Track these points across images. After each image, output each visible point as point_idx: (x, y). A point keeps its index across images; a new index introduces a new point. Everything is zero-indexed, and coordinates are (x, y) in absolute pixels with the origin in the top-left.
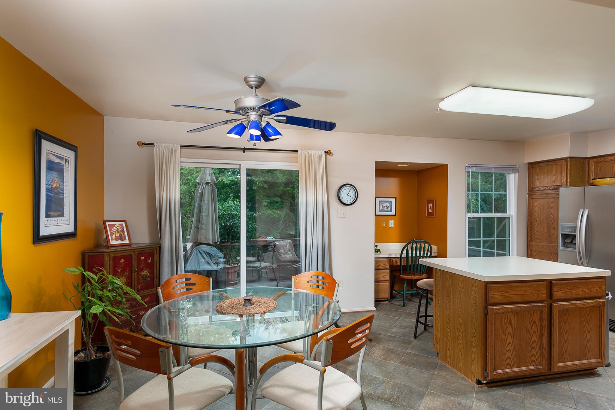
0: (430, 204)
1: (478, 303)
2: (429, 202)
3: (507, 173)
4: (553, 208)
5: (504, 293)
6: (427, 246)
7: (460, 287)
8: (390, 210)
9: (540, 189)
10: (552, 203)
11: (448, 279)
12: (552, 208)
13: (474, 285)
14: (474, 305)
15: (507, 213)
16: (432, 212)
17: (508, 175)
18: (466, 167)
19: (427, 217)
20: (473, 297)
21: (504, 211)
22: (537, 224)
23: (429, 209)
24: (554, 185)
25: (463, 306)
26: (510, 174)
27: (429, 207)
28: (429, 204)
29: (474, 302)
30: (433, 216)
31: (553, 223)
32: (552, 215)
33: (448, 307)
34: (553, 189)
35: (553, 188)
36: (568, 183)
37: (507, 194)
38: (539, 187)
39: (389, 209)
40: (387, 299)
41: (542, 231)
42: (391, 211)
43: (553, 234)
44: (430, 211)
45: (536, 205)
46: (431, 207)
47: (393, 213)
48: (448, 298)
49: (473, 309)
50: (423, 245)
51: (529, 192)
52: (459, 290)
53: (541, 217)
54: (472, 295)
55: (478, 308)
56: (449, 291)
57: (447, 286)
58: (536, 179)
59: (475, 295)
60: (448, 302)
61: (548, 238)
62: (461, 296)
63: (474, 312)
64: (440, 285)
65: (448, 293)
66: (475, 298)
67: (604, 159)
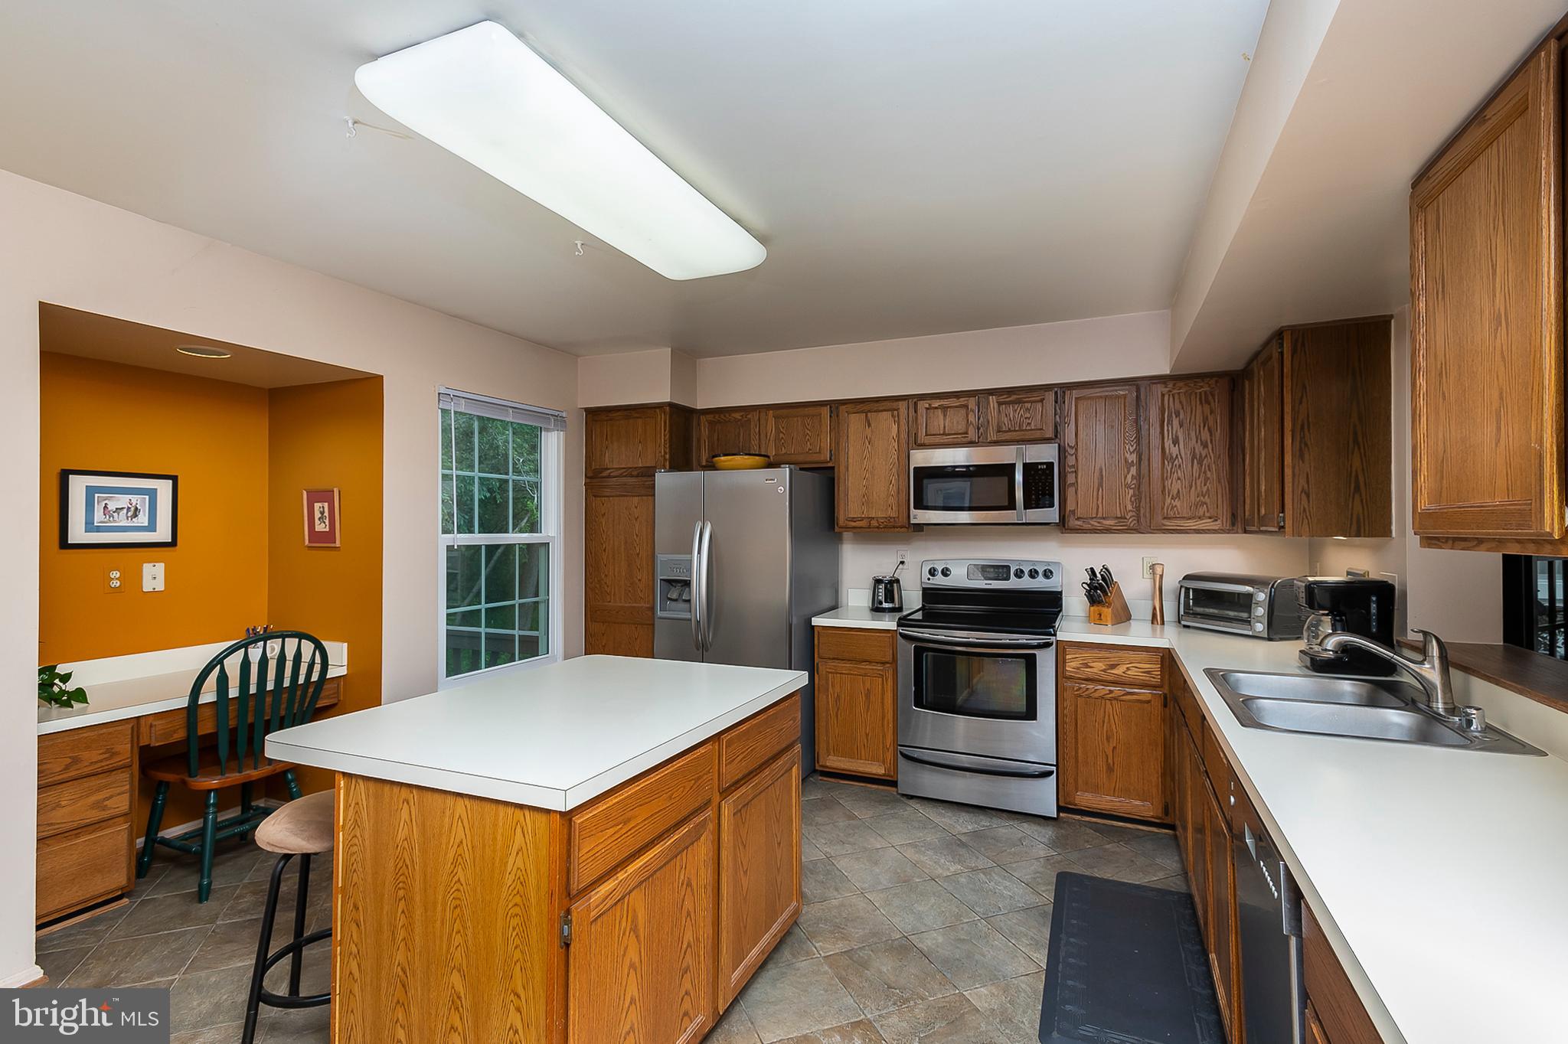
0: (320, 504)
1: (533, 901)
2: (316, 496)
3: (541, 428)
4: (638, 520)
5: (620, 826)
6: (307, 648)
7: (458, 841)
8: (147, 524)
9: (612, 472)
10: (636, 507)
11: (405, 815)
12: (636, 519)
13: (519, 830)
14: (517, 910)
15: (541, 532)
16: (327, 529)
17: (543, 433)
18: (439, 394)
19: (309, 548)
20: (512, 876)
21: (534, 527)
22: (605, 558)
23: (317, 522)
24: (641, 465)
25: (469, 924)
26: (548, 430)
27: (317, 515)
28: (317, 506)
29: (518, 899)
30: (333, 545)
31: (638, 554)
32: (637, 536)
33: (401, 934)
34: (637, 476)
35: (638, 474)
36: (668, 463)
37: (541, 483)
38: (609, 469)
39: (143, 519)
40: (120, 893)
41: (616, 573)
42: (152, 527)
43: (640, 580)
44: (320, 527)
45: (603, 513)
46: (322, 513)
47: (163, 534)
48: (401, 893)
49: (514, 929)
50: (291, 644)
51: (588, 480)
52: (451, 855)
53: (614, 541)
54: (509, 870)
55: (534, 923)
56: (408, 862)
57: (398, 846)
58: (601, 451)
59: (523, 871)
60: (403, 912)
61: (630, 591)
62: (459, 880)
63: (517, 942)
64: (367, 842)
65: (403, 874)
66: (521, 883)
67: (725, 416)
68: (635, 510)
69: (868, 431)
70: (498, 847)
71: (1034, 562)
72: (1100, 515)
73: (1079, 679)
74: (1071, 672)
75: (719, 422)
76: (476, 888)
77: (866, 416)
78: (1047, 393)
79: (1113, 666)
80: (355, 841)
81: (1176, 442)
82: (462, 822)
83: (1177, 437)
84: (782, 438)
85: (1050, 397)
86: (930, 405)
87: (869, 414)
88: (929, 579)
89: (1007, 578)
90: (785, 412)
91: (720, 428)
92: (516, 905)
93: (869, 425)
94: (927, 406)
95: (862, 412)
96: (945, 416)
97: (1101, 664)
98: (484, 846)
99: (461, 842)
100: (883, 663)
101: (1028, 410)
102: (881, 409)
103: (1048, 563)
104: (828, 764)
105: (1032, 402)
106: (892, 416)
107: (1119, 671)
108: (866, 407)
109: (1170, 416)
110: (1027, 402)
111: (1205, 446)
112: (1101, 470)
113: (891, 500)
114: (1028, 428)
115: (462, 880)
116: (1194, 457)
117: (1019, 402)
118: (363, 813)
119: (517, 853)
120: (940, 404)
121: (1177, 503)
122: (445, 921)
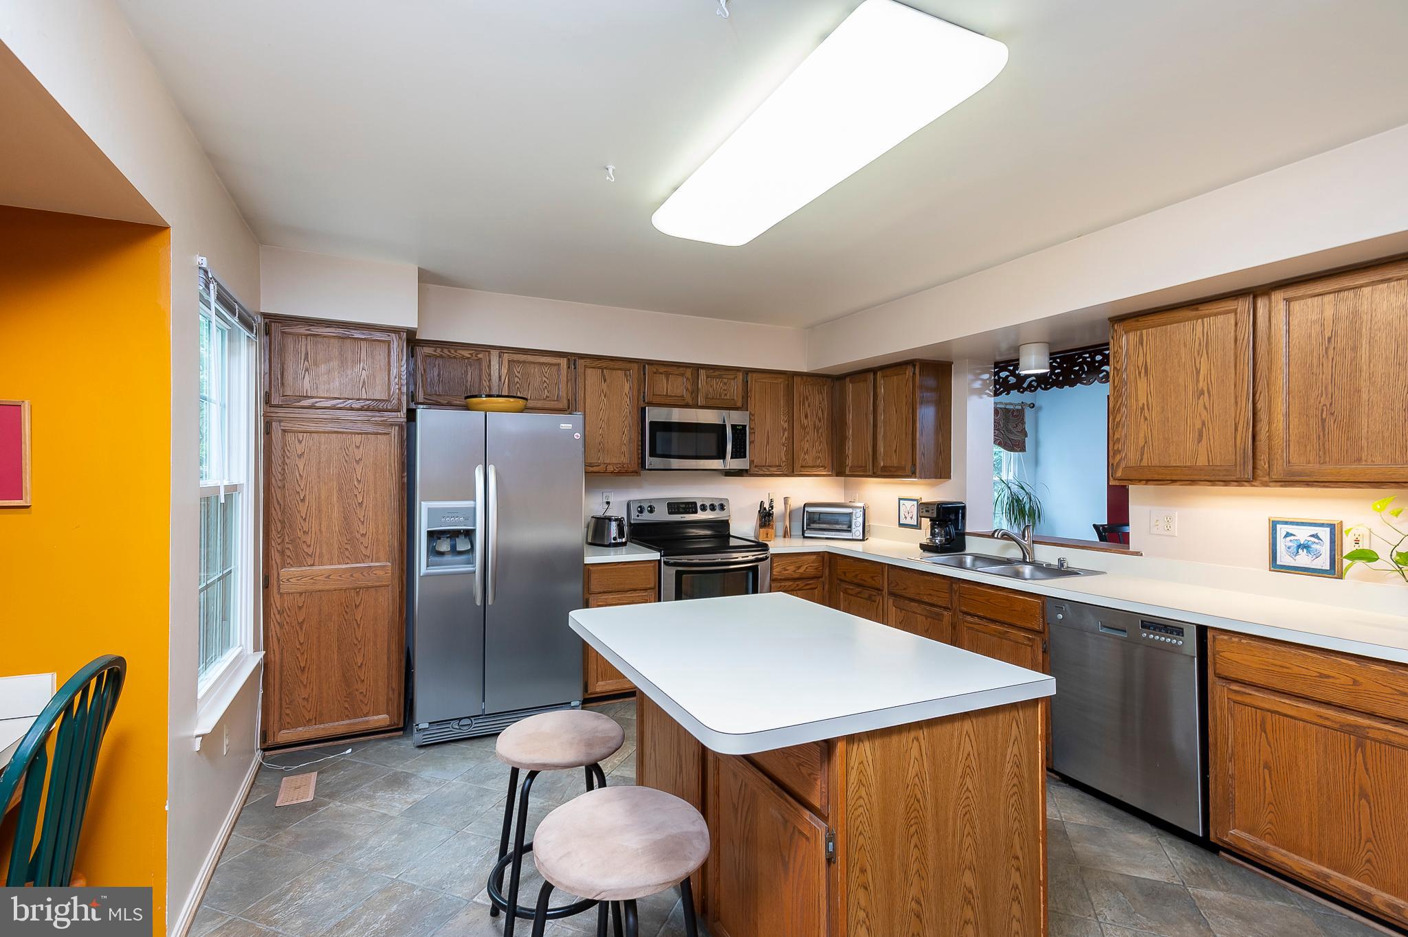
4: (362, 462)
9: (317, 402)
10: (358, 447)
11: (915, 752)
12: (357, 462)
13: (1014, 724)
14: (1015, 789)
18: (200, 269)
20: (1011, 764)
22: (303, 511)
24: (365, 397)
31: (361, 504)
32: (359, 481)
34: (362, 409)
35: (362, 406)
36: (404, 397)
38: (312, 397)
41: (322, 529)
43: (363, 535)
45: (299, 453)
51: (273, 410)
53: (319, 490)
54: (1008, 760)
55: (1027, 794)
56: (919, 796)
57: (908, 785)
58: (296, 373)
59: (1018, 756)
60: (916, 846)
61: (347, 549)
62: (968, 788)
63: (1016, 814)
64: (874, 798)
65: (915, 810)
66: (1017, 766)
67: (449, 351)
68: (355, 450)
69: (604, 386)
70: (999, 745)
71: (712, 499)
72: (767, 464)
73: (781, 580)
74: (776, 575)
75: (441, 356)
76: (982, 788)
77: (602, 372)
78: (738, 374)
79: (799, 568)
80: (861, 802)
81: (806, 417)
82: (969, 737)
83: (807, 414)
84: (517, 382)
85: (740, 376)
86: (657, 369)
87: (605, 371)
88: (638, 516)
89: (696, 512)
90: (522, 357)
91: (441, 363)
92: (1014, 785)
93: (605, 381)
94: (655, 370)
95: (599, 368)
96: (667, 380)
97: (792, 567)
98: (988, 748)
99: (969, 755)
100: (645, 590)
101: (725, 384)
102: (616, 367)
103: (721, 499)
104: (597, 690)
105: (728, 379)
106: (625, 374)
107: (801, 570)
108: (604, 364)
109: (803, 400)
110: (725, 378)
111: (820, 421)
112: (768, 432)
113: (624, 449)
114: (725, 398)
115: (971, 788)
116: (815, 427)
117: (720, 377)
118: (868, 770)
119: (1014, 743)
120: (665, 370)
121: (806, 457)
122: (956, 832)
